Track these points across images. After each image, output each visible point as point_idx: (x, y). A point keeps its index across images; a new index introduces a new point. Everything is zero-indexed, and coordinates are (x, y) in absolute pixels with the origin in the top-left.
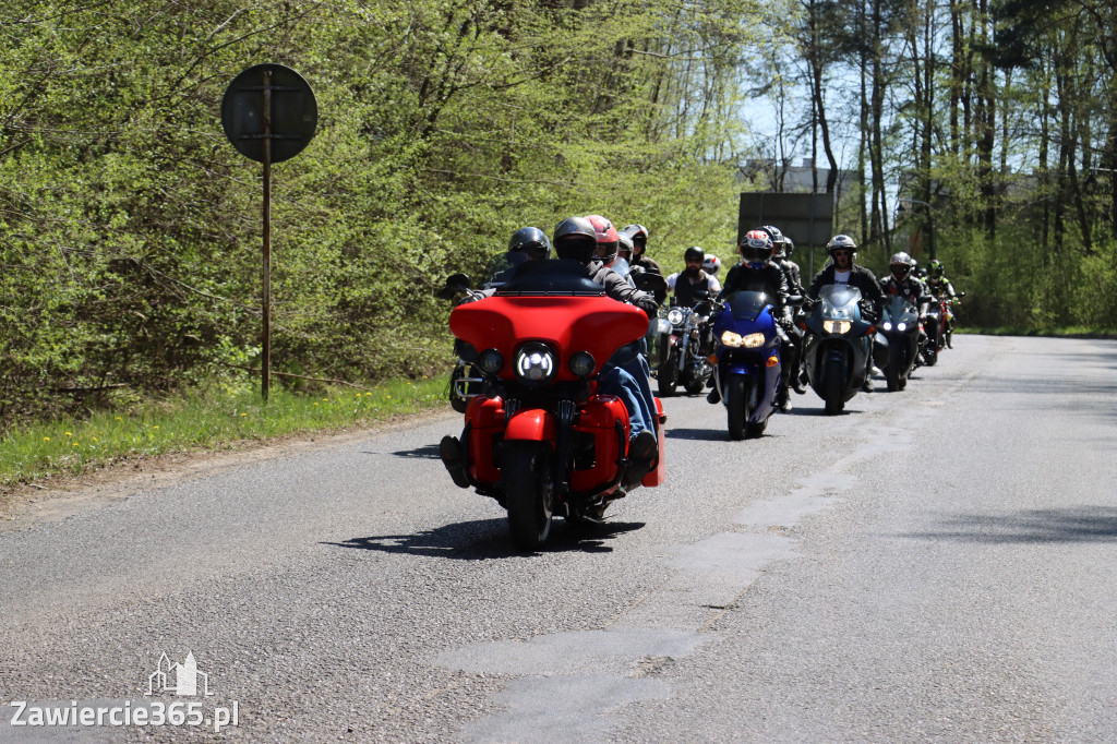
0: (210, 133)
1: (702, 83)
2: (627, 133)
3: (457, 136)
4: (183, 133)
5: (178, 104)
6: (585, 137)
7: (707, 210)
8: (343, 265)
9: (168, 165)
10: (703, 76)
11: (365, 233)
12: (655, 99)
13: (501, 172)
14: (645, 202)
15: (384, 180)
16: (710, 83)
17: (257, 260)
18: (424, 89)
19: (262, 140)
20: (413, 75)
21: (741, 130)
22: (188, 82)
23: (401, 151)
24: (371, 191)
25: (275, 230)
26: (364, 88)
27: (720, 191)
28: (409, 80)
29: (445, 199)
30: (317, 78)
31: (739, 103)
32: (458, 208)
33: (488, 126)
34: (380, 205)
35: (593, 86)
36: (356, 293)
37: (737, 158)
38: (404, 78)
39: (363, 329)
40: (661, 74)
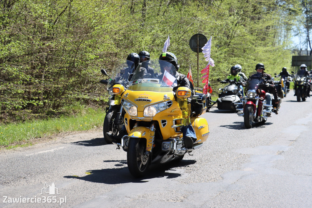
0: (187, 47)
1: (284, 34)
2: (269, 45)
3: (235, 46)
4: (181, 48)
5: (180, 42)
6: (260, 46)
7: (285, 60)
8: (212, 72)
9: (178, 54)
10: (284, 32)
11: (216, 66)
12: (274, 37)
13: (243, 53)
14: (272, 58)
15: (220, 56)
16: (286, 33)
17: (195, 72)
18: (228, 37)
19: (197, 48)
20: (226, 34)
21: (292, 43)
22: (182, 37)
23: (223, 50)
24: (217, 58)
25: (199, 66)
26: (216, 37)
27: (288, 56)
28: (225, 35)
29: (232, 59)
30: (207, 35)
31: (291, 37)
32: (234, 61)
33: (241, 44)
34: (219, 60)
35: (262, 35)
36: (215, 78)
37: (291, 49)
38: (223, 35)
39: (216, 85)
40: (275, 32)
